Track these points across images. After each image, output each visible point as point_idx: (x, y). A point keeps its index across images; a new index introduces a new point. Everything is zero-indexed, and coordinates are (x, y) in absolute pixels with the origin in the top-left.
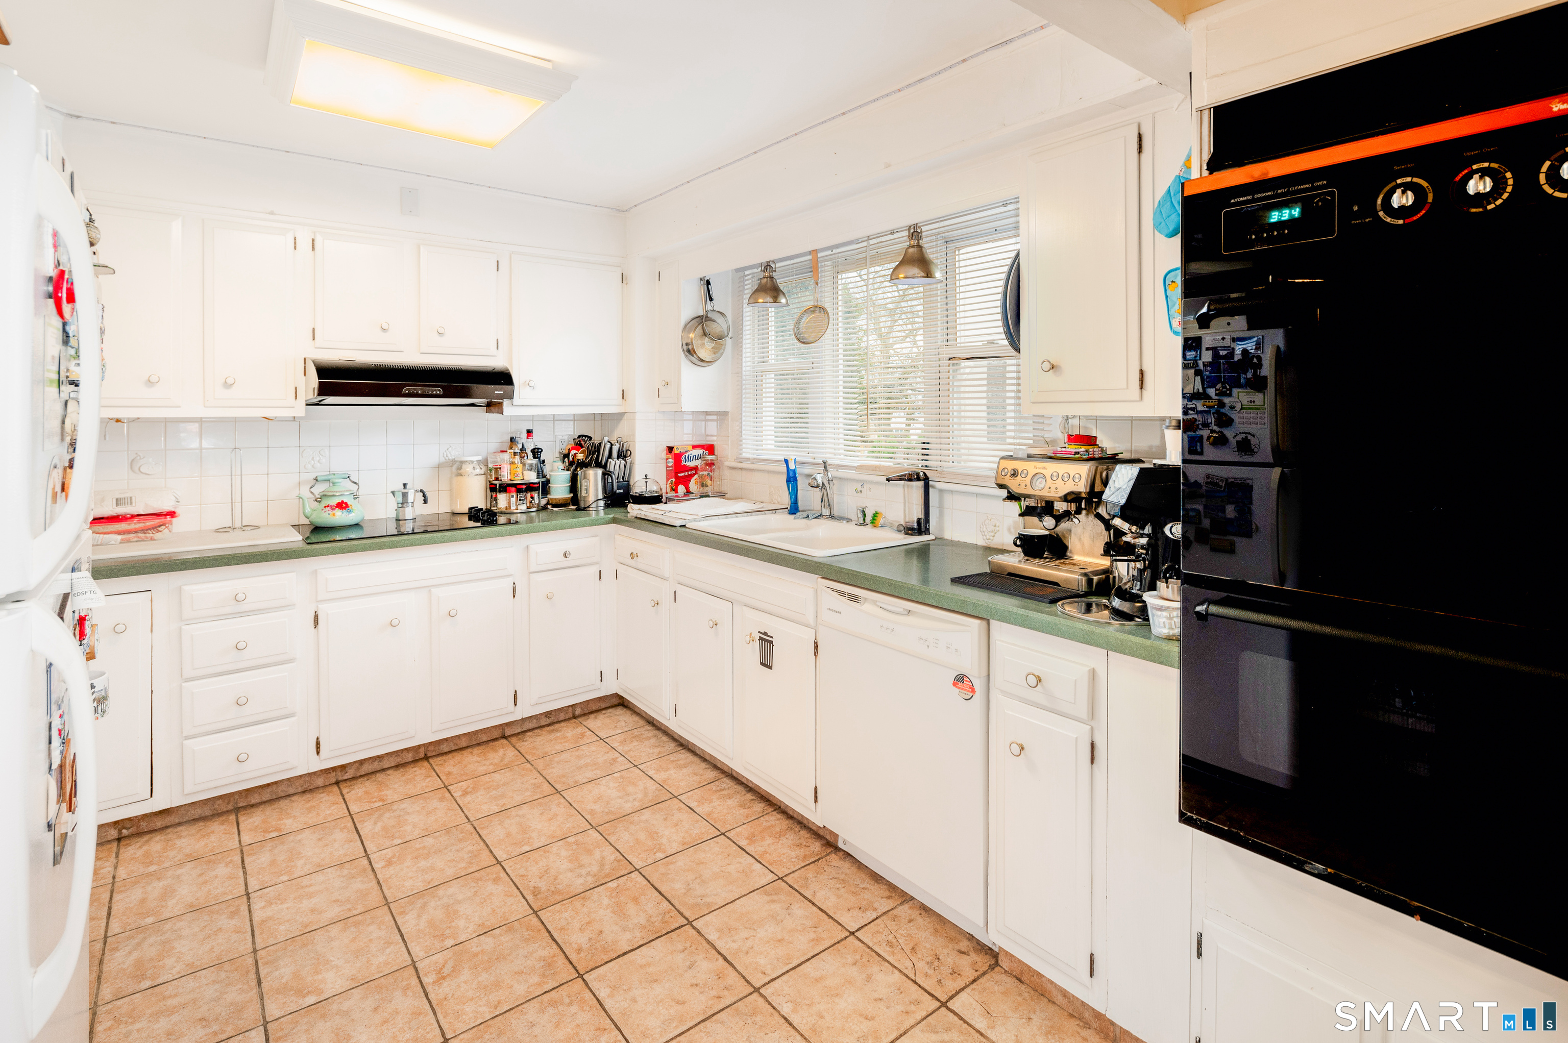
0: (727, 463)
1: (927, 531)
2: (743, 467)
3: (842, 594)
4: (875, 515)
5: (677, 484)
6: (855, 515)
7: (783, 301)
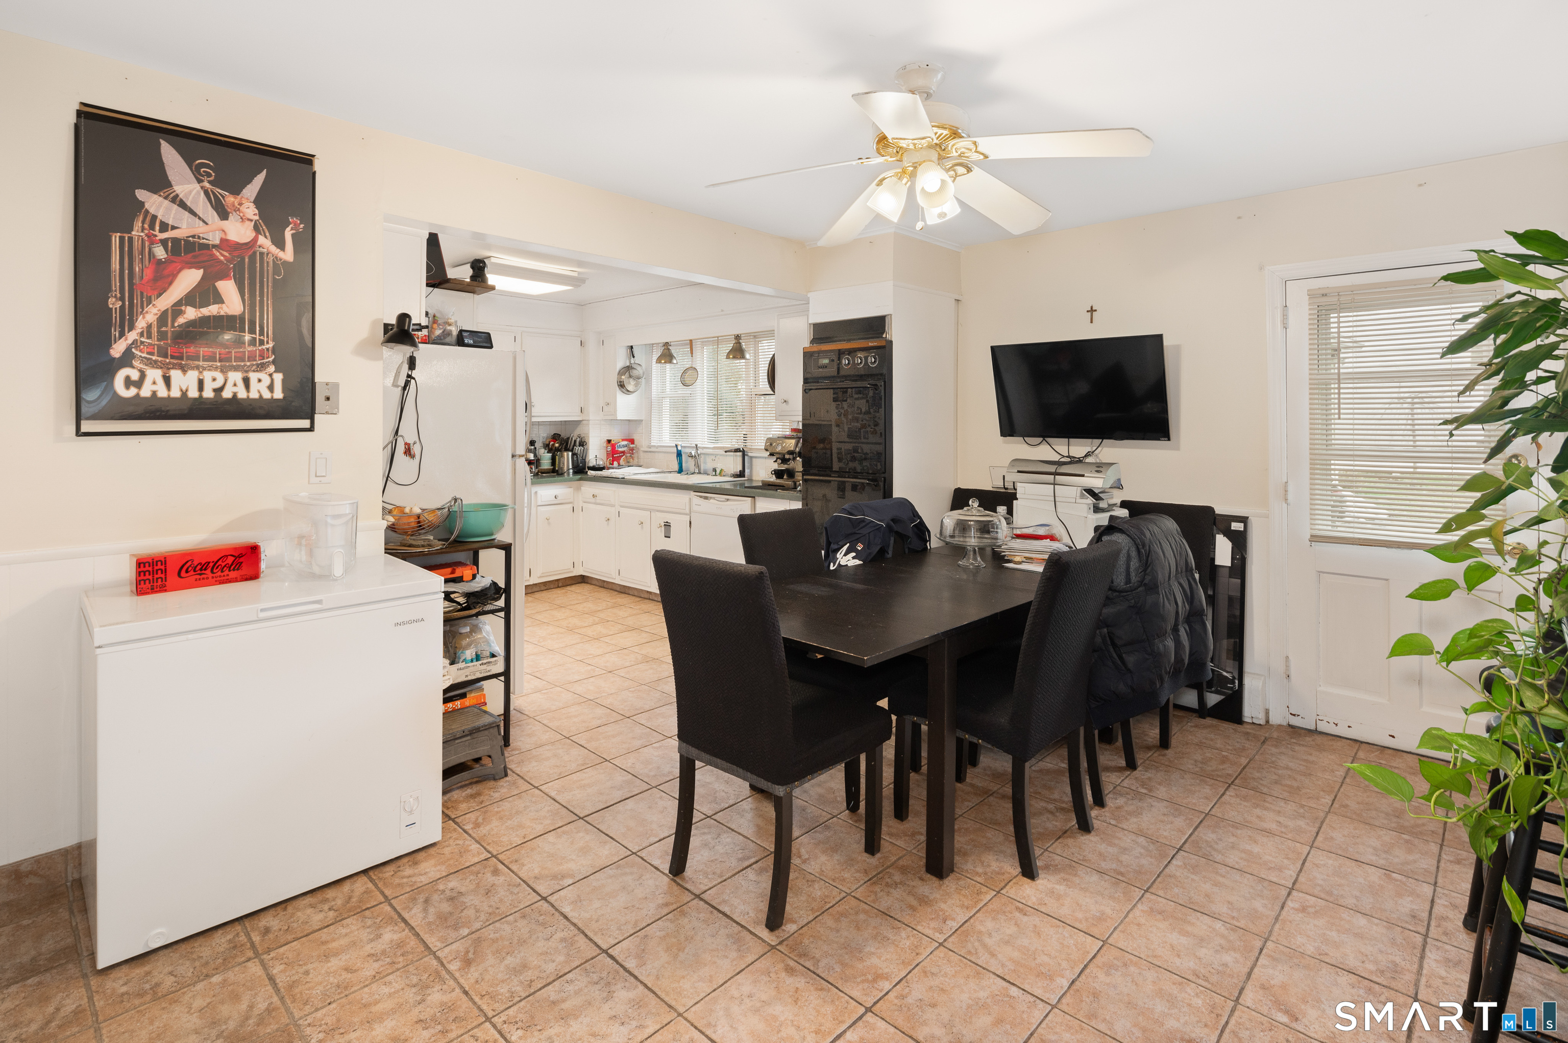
0: (642, 449)
1: (744, 476)
2: (650, 451)
3: (701, 497)
4: (721, 470)
5: (613, 461)
6: (711, 471)
7: (675, 361)
